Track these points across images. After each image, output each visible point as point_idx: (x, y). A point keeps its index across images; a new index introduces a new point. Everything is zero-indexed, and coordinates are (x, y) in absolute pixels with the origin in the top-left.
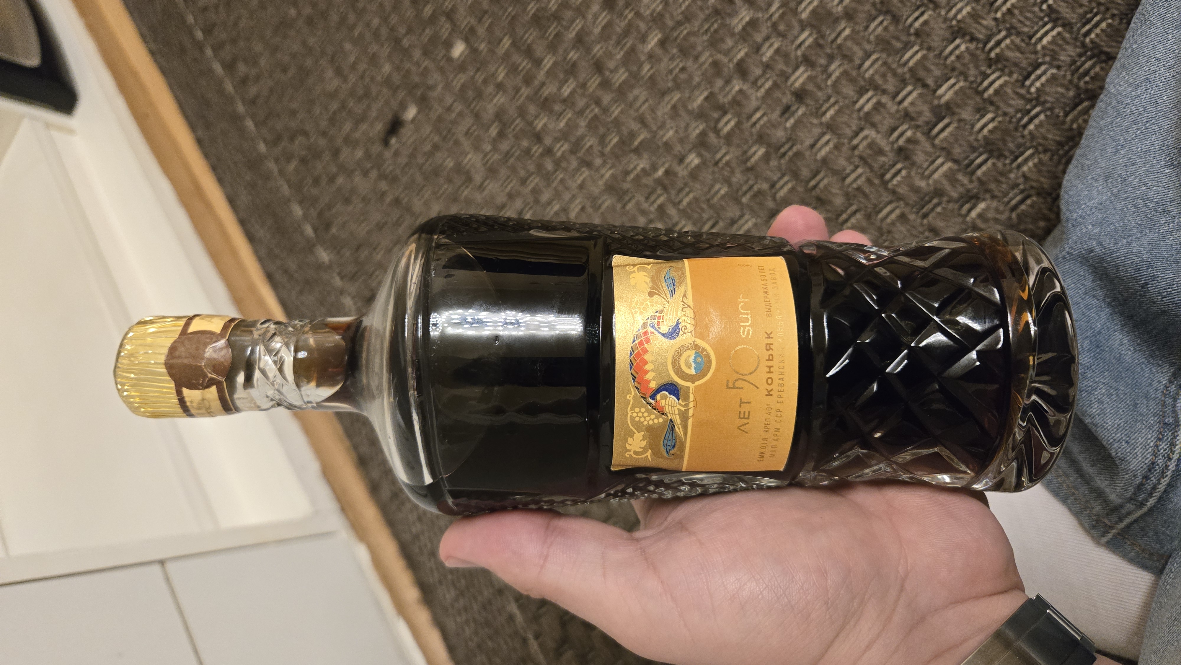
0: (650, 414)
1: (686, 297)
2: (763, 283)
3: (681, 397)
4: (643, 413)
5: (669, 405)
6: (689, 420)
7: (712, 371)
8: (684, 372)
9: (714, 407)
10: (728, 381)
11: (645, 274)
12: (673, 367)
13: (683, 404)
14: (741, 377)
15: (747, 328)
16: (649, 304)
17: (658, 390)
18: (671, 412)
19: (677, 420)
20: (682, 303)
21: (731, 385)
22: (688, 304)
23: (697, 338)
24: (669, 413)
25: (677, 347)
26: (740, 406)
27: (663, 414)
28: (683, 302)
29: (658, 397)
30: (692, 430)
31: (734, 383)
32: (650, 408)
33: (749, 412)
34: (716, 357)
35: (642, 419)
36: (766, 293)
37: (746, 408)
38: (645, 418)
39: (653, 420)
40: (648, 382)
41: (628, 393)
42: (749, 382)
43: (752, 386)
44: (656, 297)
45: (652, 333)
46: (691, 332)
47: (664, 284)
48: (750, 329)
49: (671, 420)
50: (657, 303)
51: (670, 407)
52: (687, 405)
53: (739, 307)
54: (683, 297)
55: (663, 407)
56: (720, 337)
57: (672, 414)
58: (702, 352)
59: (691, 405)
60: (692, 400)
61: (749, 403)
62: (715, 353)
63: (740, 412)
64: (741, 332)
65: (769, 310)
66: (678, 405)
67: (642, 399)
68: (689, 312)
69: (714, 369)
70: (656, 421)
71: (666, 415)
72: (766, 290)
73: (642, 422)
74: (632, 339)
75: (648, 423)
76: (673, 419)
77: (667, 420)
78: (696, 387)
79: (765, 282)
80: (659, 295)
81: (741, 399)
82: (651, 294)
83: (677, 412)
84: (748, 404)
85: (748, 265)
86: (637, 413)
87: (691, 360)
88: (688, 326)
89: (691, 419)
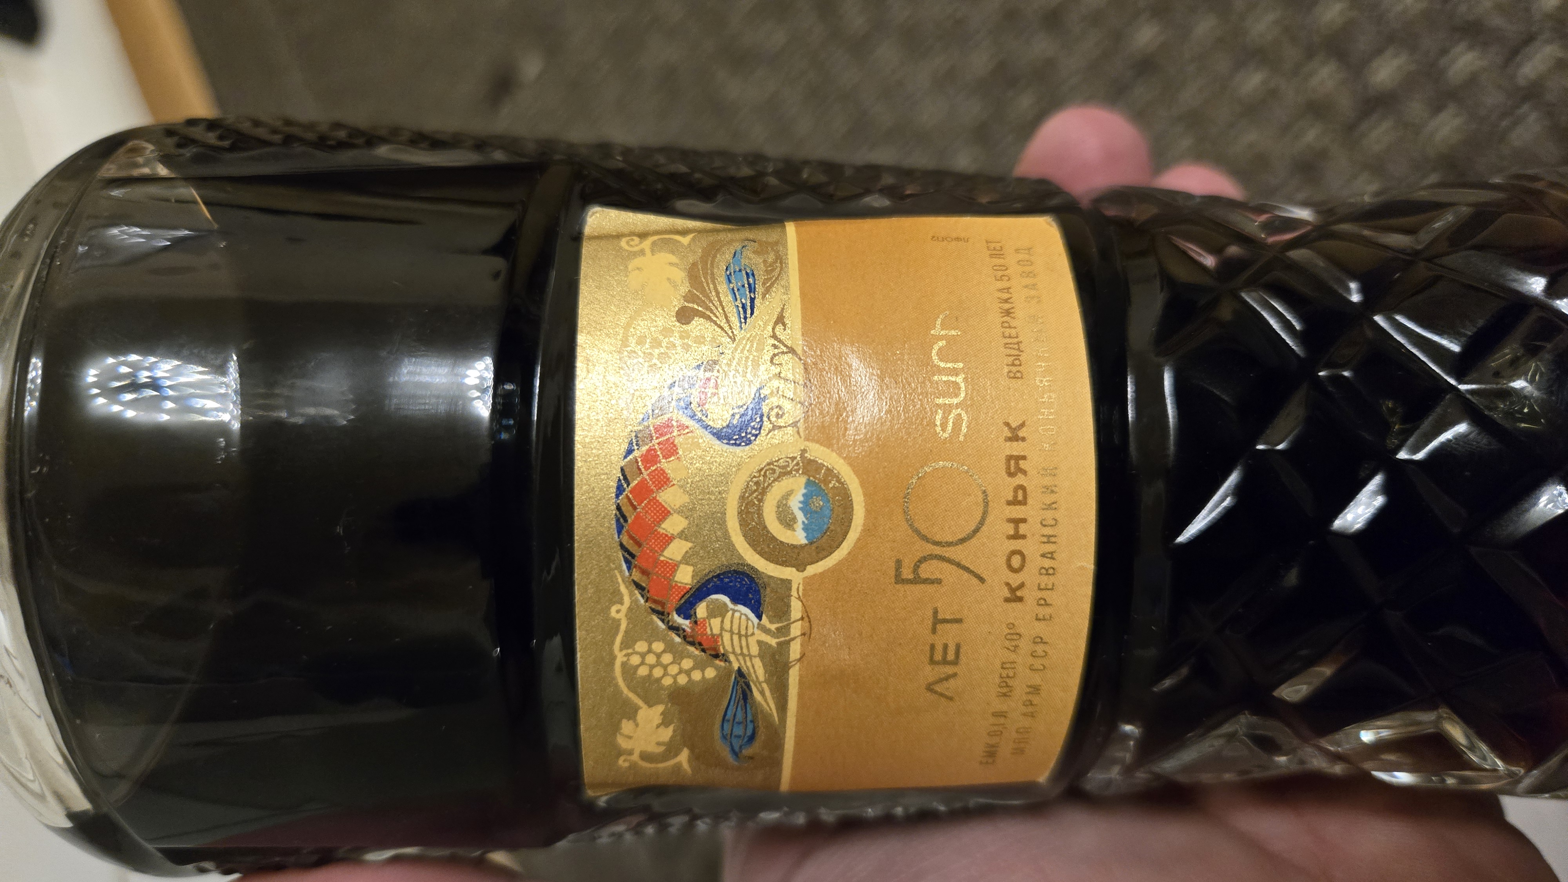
0: (678, 657)
1: (784, 325)
2: (1000, 285)
3: (766, 607)
4: (658, 656)
5: (731, 632)
6: (791, 672)
7: (853, 535)
8: (774, 538)
9: (861, 634)
10: (899, 563)
11: (673, 258)
12: (743, 523)
13: (773, 627)
14: (938, 550)
15: (955, 412)
16: (678, 342)
17: (700, 592)
18: (738, 650)
19: (758, 670)
20: (773, 341)
21: (907, 574)
22: (789, 343)
23: (813, 441)
24: (734, 652)
25: (754, 467)
26: (934, 631)
27: (716, 656)
28: (774, 336)
29: (701, 610)
30: (800, 696)
31: (916, 567)
32: (678, 639)
33: (958, 647)
34: (865, 495)
35: (658, 672)
36: (1008, 313)
37: (949, 635)
38: (665, 667)
39: (688, 673)
40: (673, 567)
41: (612, 603)
42: (958, 565)
43: (966, 575)
44: (697, 325)
45: (682, 427)
46: (795, 424)
47: (723, 288)
48: (965, 417)
49: (740, 672)
50: (700, 340)
51: (736, 638)
52: (783, 631)
53: (934, 352)
54: (776, 323)
55: (715, 639)
56: (879, 439)
57: (742, 654)
58: (826, 482)
59: (796, 630)
60: (799, 616)
61: (959, 621)
62: (863, 484)
63: (932, 647)
64: (938, 423)
65: (1016, 362)
66: (756, 631)
67: (655, 618)
68: (790, 367)
69: (860, 529)
70: (697, 676)
71: (724, 658)
72: (1007, 306)
73: (658, 680)
74: (625, 446)
75: (675, 681)
76: (744, 669)
77: (729, 671)
78: (809, 582)
79: (1005, 284)
80: (709, 318)
81: (936, 612)
82: (684, 316)
83: (755, 650)
84: (955, 626)
85: (958, 239)
86: (643, 656)
87: (795, 503)
88: (787, 405)
89: (797, 667)
